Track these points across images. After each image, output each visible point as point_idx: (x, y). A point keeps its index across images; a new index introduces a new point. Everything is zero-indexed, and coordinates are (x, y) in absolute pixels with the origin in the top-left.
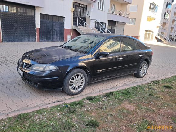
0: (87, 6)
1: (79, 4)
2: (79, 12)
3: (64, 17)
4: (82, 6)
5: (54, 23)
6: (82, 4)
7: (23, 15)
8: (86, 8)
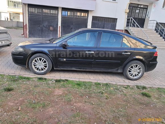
0: (148, 6)
1: (138, 4)
2: (137, 13)
3: (117, 19)
4: (142, 6)
5: (105, 25)
6: (142, 5)
7: (78, 18)
8: (147, 9)
